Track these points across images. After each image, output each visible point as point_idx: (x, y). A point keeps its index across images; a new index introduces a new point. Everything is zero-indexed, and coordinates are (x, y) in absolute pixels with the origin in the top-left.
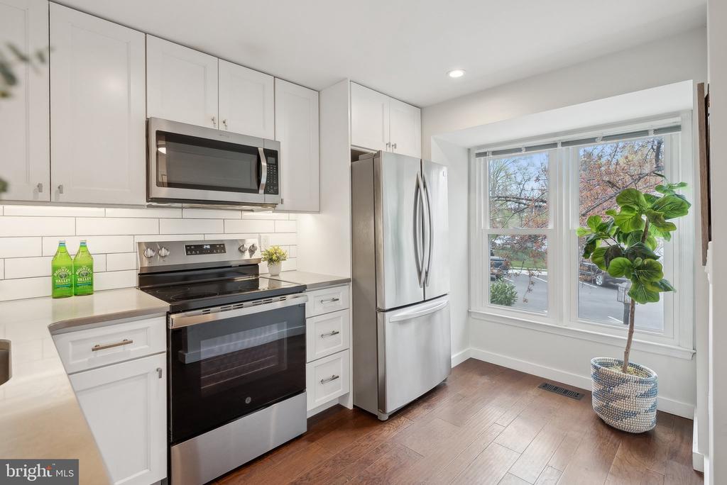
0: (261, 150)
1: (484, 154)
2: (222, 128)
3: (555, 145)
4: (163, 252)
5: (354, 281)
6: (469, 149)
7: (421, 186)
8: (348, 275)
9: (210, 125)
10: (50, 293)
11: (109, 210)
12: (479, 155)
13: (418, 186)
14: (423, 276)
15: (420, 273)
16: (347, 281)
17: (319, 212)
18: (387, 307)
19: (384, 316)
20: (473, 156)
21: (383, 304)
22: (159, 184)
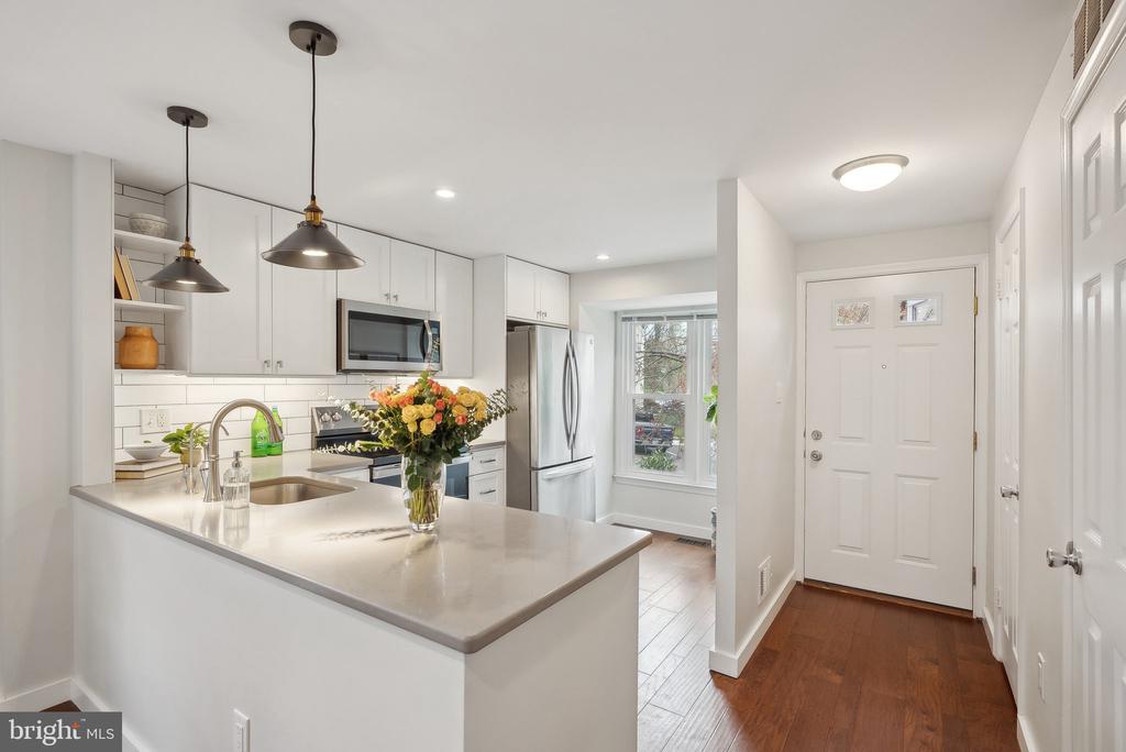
0: (426, 322)
1: (630, 319)
2: (393, 303)
3: (691, 317)
4: (337, 416)
5: (509, 445)
6: (616, 313)
7: (570, 355)
8: (503, 438)
9: (384, 302)
10: (250, 453)
11: (290, 380)
12: (625, 319)
13: (567, 355)
14: (571, 437)
15: (568, 436)
16: (502, 443)
17: (470, 378)
18: (540, 466)
19: (537, 474)
20: (619, 320)
21: (537, 464)
22: (351, 358)
